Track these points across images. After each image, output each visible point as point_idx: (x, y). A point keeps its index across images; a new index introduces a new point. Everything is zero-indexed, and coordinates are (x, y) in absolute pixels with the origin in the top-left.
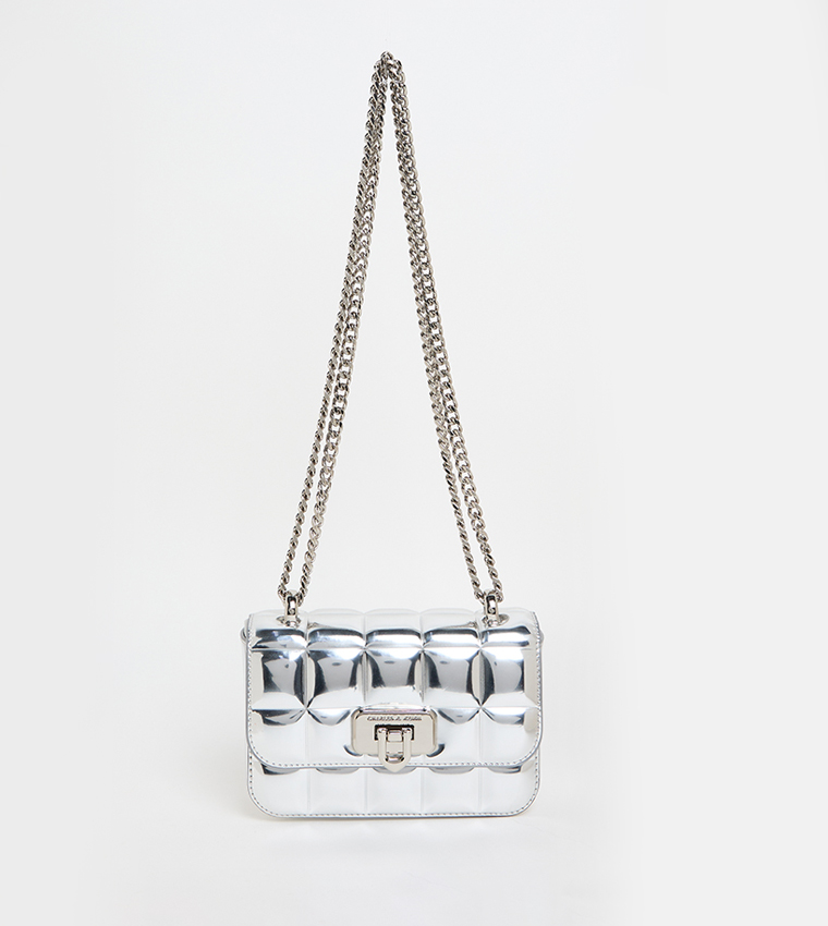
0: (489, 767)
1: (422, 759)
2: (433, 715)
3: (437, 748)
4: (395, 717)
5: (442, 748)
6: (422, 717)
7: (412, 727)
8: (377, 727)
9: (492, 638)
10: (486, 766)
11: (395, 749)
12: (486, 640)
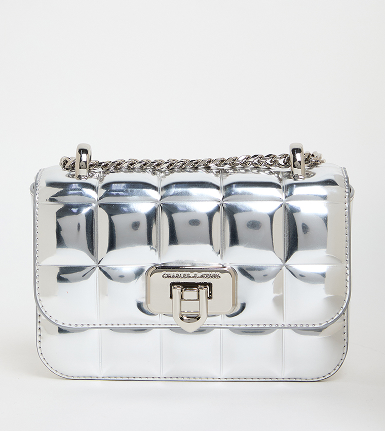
0: (292, 329)
1: (221, 320)
2: (233, 272)
3: (238, 308)
4: (192, 274)
5: (243, 307)
6: (221, 275)
7: (210, 285)
8: (173, 284)
9: (297, 191)
10: (289, 327)
11: (190, 307)
12: (291, 194)
